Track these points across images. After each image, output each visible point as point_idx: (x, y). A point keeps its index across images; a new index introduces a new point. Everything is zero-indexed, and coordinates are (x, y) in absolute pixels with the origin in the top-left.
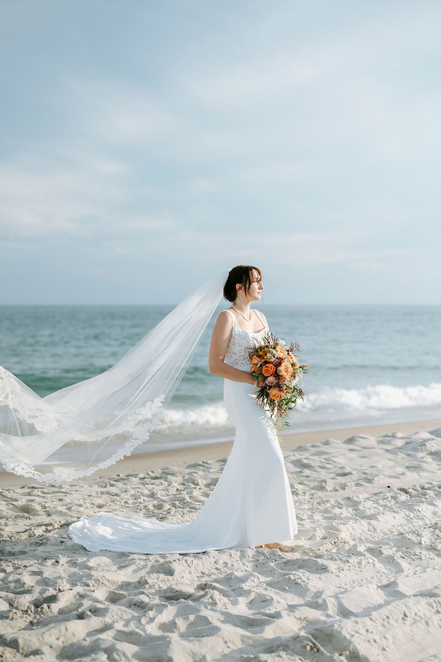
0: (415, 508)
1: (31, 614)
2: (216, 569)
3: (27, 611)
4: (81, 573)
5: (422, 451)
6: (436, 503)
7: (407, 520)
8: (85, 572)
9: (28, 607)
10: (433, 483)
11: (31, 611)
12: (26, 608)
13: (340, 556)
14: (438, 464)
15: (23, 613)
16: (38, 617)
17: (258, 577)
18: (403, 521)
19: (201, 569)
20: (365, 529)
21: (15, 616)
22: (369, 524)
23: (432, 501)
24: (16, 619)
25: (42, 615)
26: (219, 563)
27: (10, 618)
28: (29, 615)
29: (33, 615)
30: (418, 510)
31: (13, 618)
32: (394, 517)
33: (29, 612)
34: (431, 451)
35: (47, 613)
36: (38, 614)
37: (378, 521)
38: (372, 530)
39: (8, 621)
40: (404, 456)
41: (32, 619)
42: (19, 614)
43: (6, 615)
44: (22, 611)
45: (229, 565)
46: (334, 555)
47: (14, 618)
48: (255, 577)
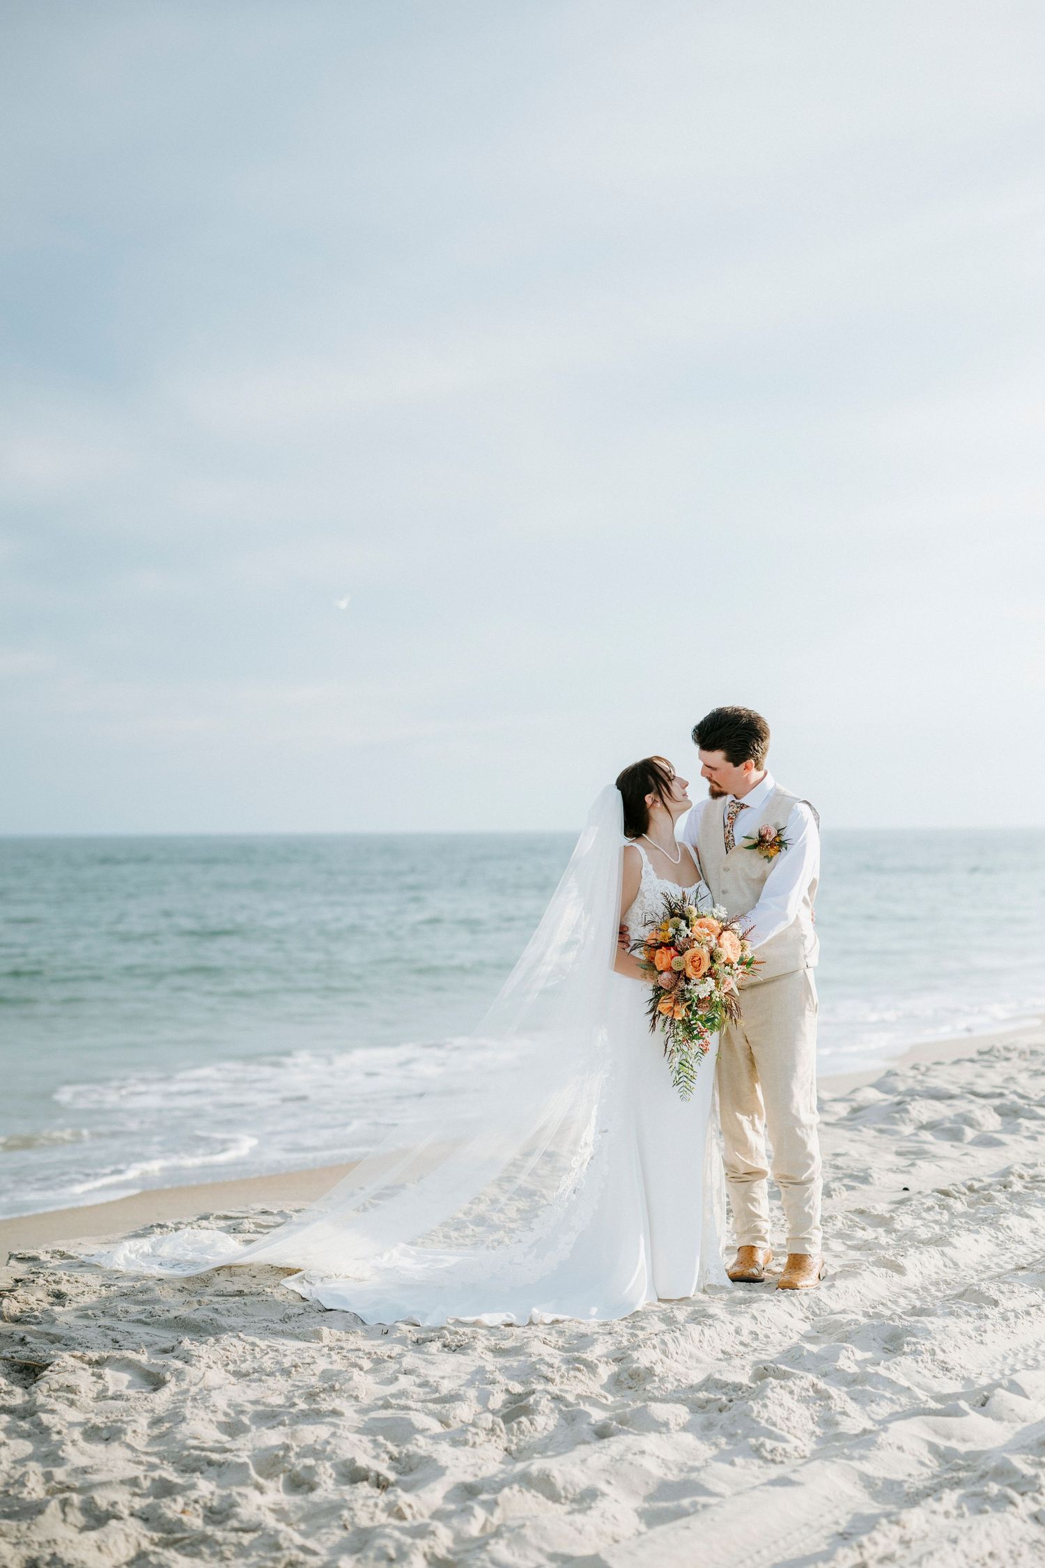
0: (1000, 1223)
1: (502, 1435)
2: (742, 1343)
3: (492, 1430)
4: (515, 1364)
5: (904, 1122)
6: (1029, 1213)
7: (997, 1245)
8: (520, 1361)
9: (493, 1421)
10: (983, 1178)
11: (501, 1430)
12: (490, 1425)
13: (965, 1308)
14: (952, 1146)
15: (487, 1434)
16: (515, 1440)
17: (852, 1351)
18: (992, 1248)
19: (718, 1345)
20: (941, 1264)
21: (478, 1440)
22: (943, 1254)
23: (1022, 1209)
24: (480, 1444)
25: (521, 1437)
26: (743, 1332)
27: (471, 1443)
28: (498, 1436)
29: (504, 1436)
30: (1008, 1227)
31: (475, 1443)
32: (976, 1240)
33: (498, 1432)
34: (921, 1122)
35: (530, 1432)
36: (513, 1435)
37: (955, 1248)
38: (952, 1265)
39: (467, 1448)
40: (873, 1133)
41: (505, 1445)
42: (482, 1435)
43: (461, 1439)
44: (485, 1429)
45: (761, 1336)
46: (954, 1306)
47: (478, 1443)
48: (847, 1351)
